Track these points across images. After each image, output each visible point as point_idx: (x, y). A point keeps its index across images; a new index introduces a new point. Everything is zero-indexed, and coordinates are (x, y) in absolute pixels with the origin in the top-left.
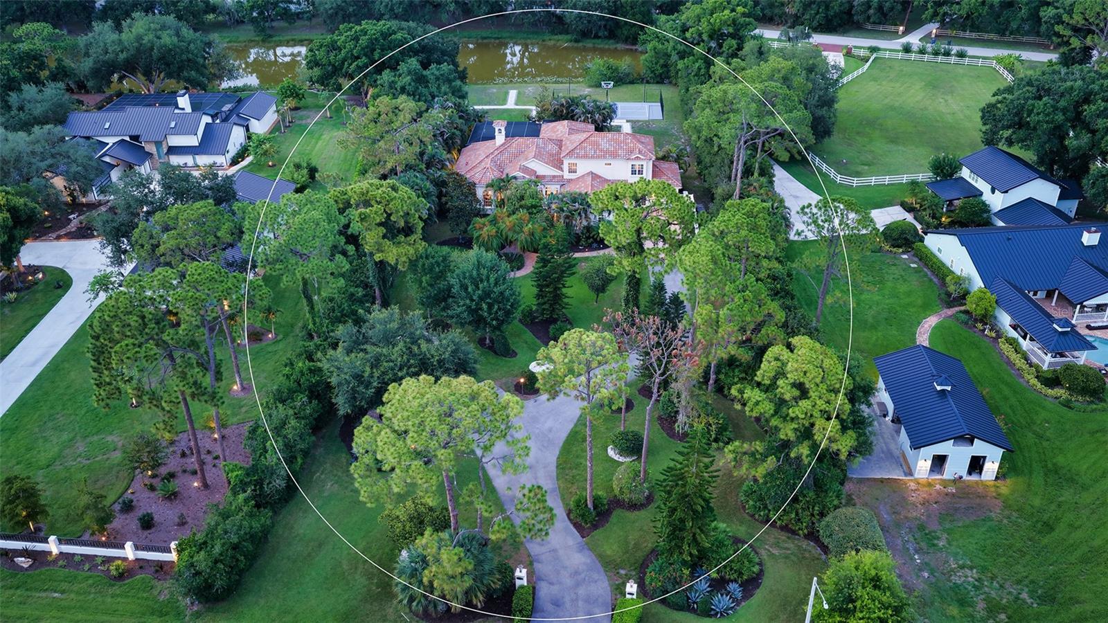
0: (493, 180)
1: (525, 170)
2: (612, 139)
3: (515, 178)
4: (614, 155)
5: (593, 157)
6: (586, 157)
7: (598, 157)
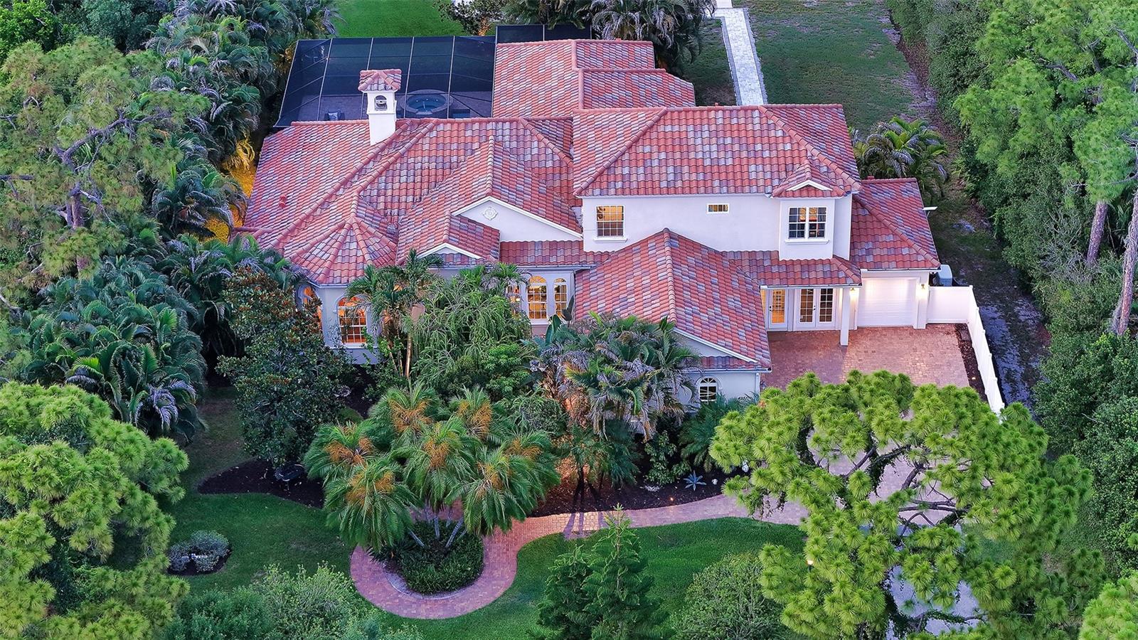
0: (369, 273)
1: (468, 232)
2: (726, 130)
3: (437, 261)
4: (738, 183)
5: (671, 190)
6: (649, 189)
7: (689, 189)
